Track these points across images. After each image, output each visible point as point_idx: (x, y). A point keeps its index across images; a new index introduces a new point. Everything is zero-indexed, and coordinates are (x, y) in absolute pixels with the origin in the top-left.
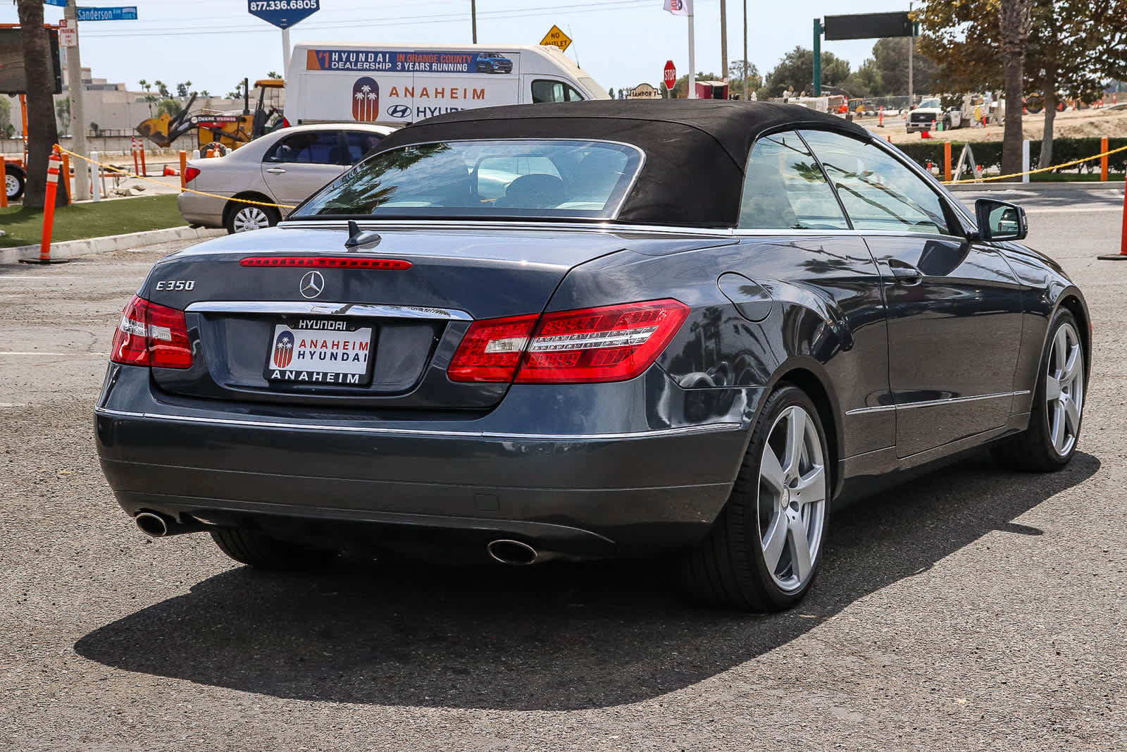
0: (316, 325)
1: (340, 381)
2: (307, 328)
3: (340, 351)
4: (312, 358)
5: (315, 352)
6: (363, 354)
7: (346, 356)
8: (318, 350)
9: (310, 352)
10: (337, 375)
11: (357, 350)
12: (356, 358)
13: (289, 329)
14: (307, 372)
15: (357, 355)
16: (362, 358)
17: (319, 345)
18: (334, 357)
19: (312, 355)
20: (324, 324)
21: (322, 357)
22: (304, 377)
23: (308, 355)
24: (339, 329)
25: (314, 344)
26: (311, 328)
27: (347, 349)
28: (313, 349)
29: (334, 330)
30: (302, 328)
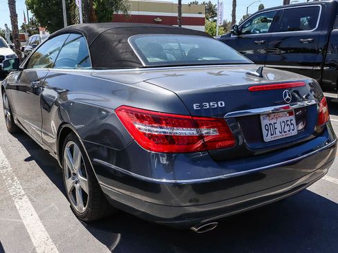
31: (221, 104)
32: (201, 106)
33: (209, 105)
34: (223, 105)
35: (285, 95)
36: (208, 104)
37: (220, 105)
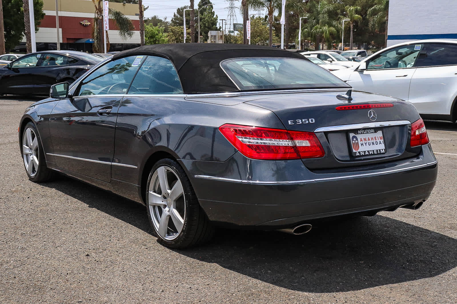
0: (365, 132)
1: (379, 153)
2: (362, 134)
3: (374, 141)
4: (366, 145)
5: (366, 143)
6: (382, 141)
7: (377, 143)
8: (367, 142)
9: (365, 143)
10: (377, 150)
11: (379, 140)
12: (380, 143)
13: (355, 135)
14: (367, 151)
15: (380, 141)
16: (382, 142)
17: (367, 140)
18: (373, 144)
19: (366, 144)
20: (367, 131)
21: (369, 144)
22: (367, 153)
23: (364, 144)
24: (372, 133)
25: (365, 140)
26: (363, 133)
27: (376, 140)
28: (365, 142)
29: (371, 133)
30: (360, 134)
31: (312, 121)
32: (295, 122)
33: (302, 121)
34: (314, 121)
35: (370, 114)
36: (300, 120)
37: (310, 122)
